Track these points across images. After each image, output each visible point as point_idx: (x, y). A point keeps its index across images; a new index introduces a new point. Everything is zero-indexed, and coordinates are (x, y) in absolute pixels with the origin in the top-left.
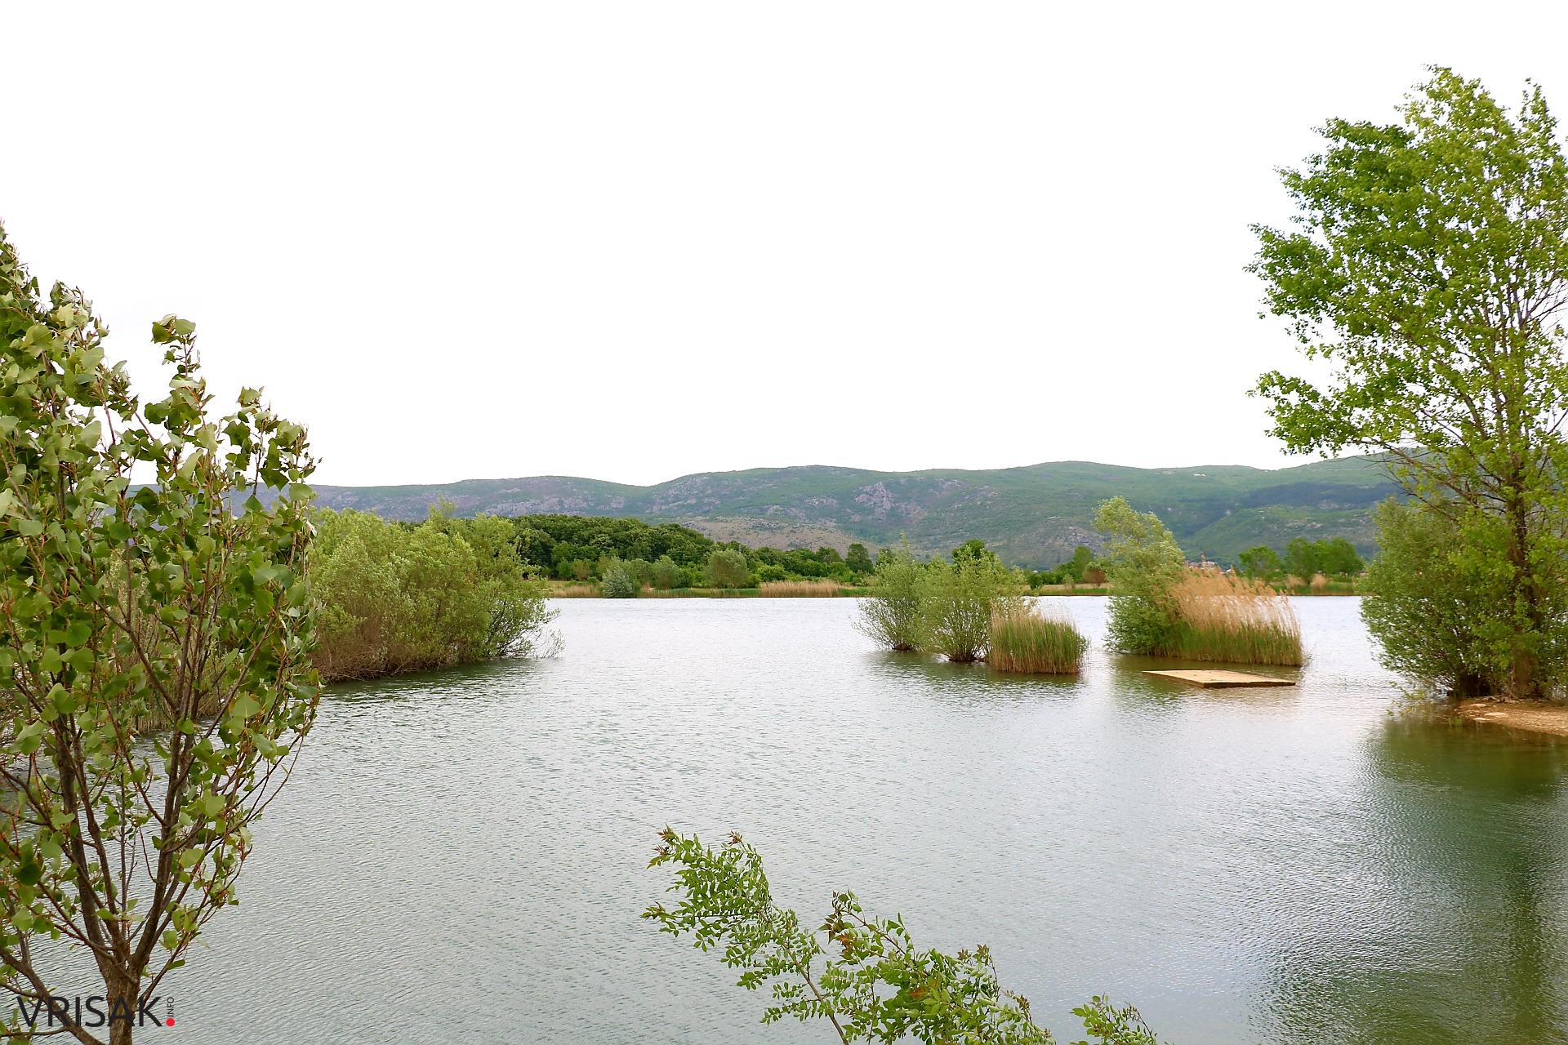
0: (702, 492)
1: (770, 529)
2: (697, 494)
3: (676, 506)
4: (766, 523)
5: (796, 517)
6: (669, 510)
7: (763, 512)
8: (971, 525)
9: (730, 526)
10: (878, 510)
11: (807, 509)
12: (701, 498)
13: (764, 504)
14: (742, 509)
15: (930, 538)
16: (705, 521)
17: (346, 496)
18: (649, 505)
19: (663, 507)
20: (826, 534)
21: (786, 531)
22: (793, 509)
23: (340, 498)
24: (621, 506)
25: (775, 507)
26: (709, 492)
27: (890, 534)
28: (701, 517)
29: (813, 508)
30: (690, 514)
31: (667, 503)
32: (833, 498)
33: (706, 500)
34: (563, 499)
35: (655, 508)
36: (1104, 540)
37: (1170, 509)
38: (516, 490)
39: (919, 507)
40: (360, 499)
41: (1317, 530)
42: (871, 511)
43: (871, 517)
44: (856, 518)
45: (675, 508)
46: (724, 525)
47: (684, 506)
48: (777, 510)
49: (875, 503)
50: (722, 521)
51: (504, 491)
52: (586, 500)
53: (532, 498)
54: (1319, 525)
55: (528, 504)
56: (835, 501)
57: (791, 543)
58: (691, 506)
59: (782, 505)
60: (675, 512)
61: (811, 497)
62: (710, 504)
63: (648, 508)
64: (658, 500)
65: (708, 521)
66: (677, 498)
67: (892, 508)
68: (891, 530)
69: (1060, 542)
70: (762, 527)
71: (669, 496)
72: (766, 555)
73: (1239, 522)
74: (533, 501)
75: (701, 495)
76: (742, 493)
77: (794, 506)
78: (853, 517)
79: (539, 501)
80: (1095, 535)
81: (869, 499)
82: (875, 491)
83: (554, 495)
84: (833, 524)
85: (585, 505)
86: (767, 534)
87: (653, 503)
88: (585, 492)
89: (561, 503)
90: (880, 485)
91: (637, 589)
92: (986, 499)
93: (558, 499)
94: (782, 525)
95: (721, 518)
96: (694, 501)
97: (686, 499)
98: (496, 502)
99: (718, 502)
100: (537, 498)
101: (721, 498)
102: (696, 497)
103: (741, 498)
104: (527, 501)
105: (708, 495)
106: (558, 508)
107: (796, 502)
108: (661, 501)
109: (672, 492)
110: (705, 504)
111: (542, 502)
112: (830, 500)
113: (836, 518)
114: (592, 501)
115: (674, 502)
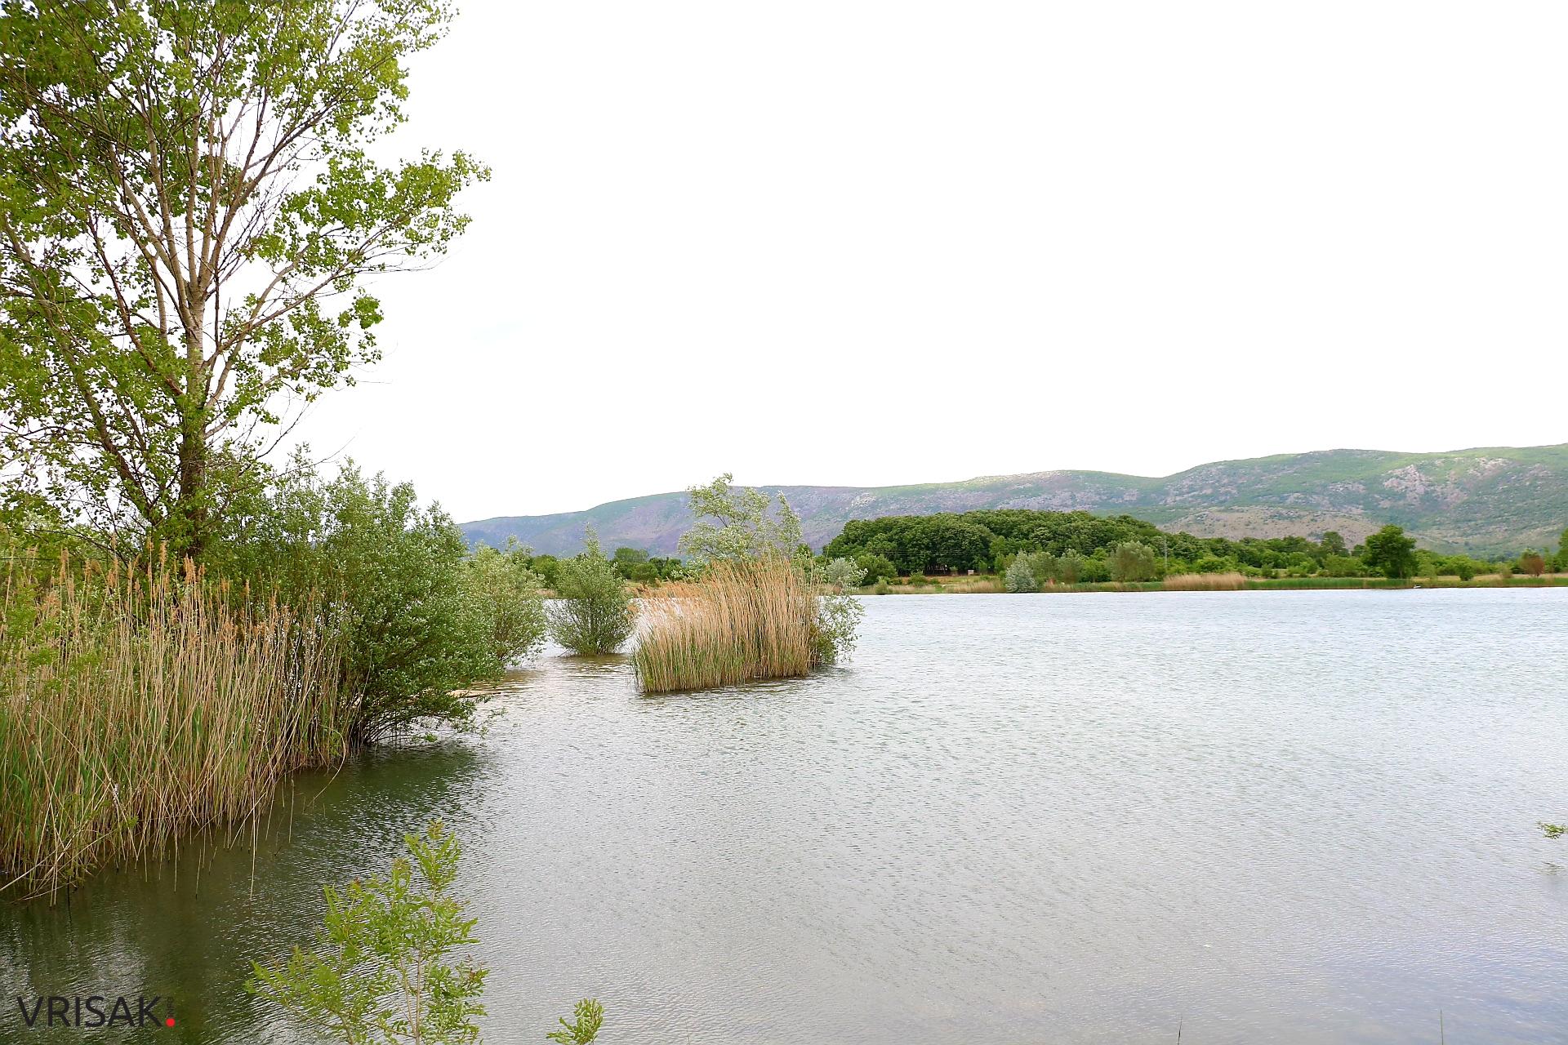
0: (1217, 481)
1: (1289, 517)
2: (1213, 483)
3: (1192, 497)
4: (1284, 512)
5: (1318, 505)
6: (1183, 501)
7: (1283, 499)
9: (1246, 516)
10: (1409, 494)
11: (1330, 495)
12: (1216, 487)
13: (1284, 492)
14: (1260, 498)
15: (1470, 524)
16: (1219, 511)
18: (1163, 497)
19: (1178, 498)
20: (1350, 522)
21: (1306, 520)
22: (1315, 496)
24: (1134, 499)
25: (1296, 495)
26: (1226, 481)
27: (1424, 520)
28: (1216, 508)
29: (1336, 495)
30: (1205, 504)
31: (1181, 494)
32: (1360, 483)
33: (1222, 490)
34: (1075, 493)
35: (1169, 499)
38: (1028, 485)
39: (1457, 490)
42: (1403, 496)
43: (1401, 502)
44: (1386, 504)
45: (1190, 499)
46: (1240, 515)
47: (1199, 496)
48: (1298, 498)
49: (1406, 488)
50: (1238, 511)
51: (1016, 487)
52: (1098, 494)
53: (1043, 493)
55: (1040, 499)
56: (1362, 487)
57: (1312, 533)
58: (1206, 496)
59: (1304, 492)
60: (1189, 502)
61: (1335, 483)
62: (1226, 493)
63: (1161, 500)
64: (1172, 491)
65: (1224, 511)
66: (1191, 489)
67: (1427, 493)
68: (1425, 515)
70: (1280, 516)
71: (1183, 487)
72: (1219, 546)
74: (1045, 497)
75: (1217, 484)
76: (1260, 482)
77: (1316, 494)
78: (1381, 503)
79: (1051, 496)
81: (1399, 483)
82: (1406, 474)
83: (1066, 489)
84: (1360, 511)
85: (1097, 498)
86: (1286, 523)
87: (1167, 494)
88: (1098, 485)
89: (1073, 497)
90: (1411, 469)
91: (1040, 583)
92: (1537, 479)
93: (1069, 493)
94: (1302, 513)
95: (1236, 508)
96: (1209, 491)
97: (1201, 489)
98: (1009, 498)
99: (1234, 491)
100: (1050, 493)
101: (1238, 487)
102: (1211, 487)
103: (1259, 486)
104: (1040, 496)
105: (1225, 484)
106: (1070, 502)
107: (1319, 489)
108: (1175, 492)
109: (1186, 482)
110: (1222, 494)
111: (1054, 497)
112: (1356, 485)
113: (1363, 504)
114: (1104, 494)
115: (1188, 493)
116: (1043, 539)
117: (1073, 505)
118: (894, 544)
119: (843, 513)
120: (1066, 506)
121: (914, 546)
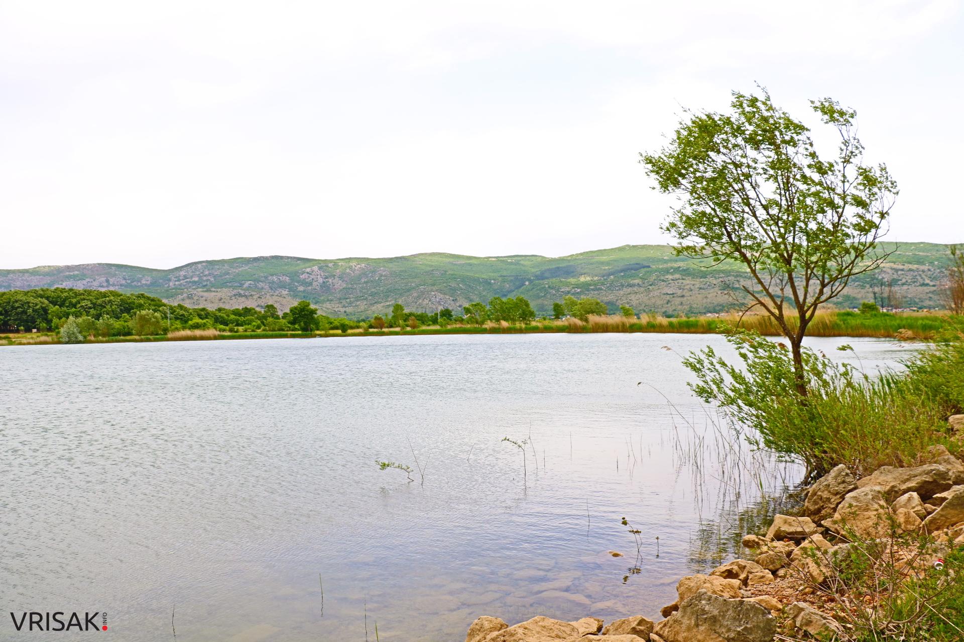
0: (202, 273)
1: (246, 296)
2: (199, 274)
3: (185, 282)
4: (242, 292)
5: (263, 288)
6: (180, 285)
7: (241, 285)
8: (372, 292)
9: (219, 295)
10: (315, 283)
11: (270, 283)
12: (202, 277)
13: (242, 281)
14: (228, 284)
15: (347, 300)
16: (203, 291)
18: (167, 282)
19: (177, 283)
20: (281, 299)
21: (255, 297)
22: (260, 283)
24: (148, 283)
25: (249, 282)
26: (207, 273)
27: (322, 298)
29: (273, 282)
30: (194, 287)
31: (179, 280)
32: (287, 276)
33: (205, 278)
34: (109, 279)
35: (171, 284)
36: (453, 300)
37: (492, 281)
38: (76, 272)
39: (340, 281)
41: (578, 293)
42: (311, 284)
43: (310, 288)
44: (301, 288)
46: (216, 294)
47: (190, 282)
48: (250, 284)
49: (313, 279)
50: (214, 291)
51: (67, 273)
52: (125, 279)
53: (87, 278)
54: (579, 290)
55: (85, 282)
56: (288, 278)
57: (259, 305)
58: (195, 282)
59: (254, 281)
60: (184, 286)
61: (272, 275)
62: (207, 280)
64: (173, 278)
65: (206, 291)
66: (185, 277)
67: (324, 282)
68: (323, 295)
69: (426, 301)
70: (240, 295)
71: (180, 276)
73: (533, 288)
74: (88, 280)
75: (201, 275)
76: (228, 274)
77: (261, 281)
78: (299, 288)
79: (92, 280)
80: (448, 297)
81: (309, 277)
82: (313, 271)
83: (103, 276)
84: (286, 292)
85: (124, 282)
86: (243, 299)
87: (169, 280)
88: (124, 274)
89: (107, 281)
90: (316, 268)
92: (381, 276)
93: (105, 279)
94: (253, 293)
95: (213, 289)
96: (196, 279)
97: (192, 277)
99: (212, 280)
100: (91, 278)
101: (214, 277)
102: (198, 276)
103: (227, 276)
104: (85, 280)
105: (206, 275)
106: (105, 284)
107: (263, 279)
108: (175, 279)
109: (182, 273)
110: (205, 281)
111: (94, 280)
112: (285, 277)
113: (288, 288)
114: (129, 279)
115: (183, 279)
116: (86, 308)
117: (107, 286)
120: (102, 286)
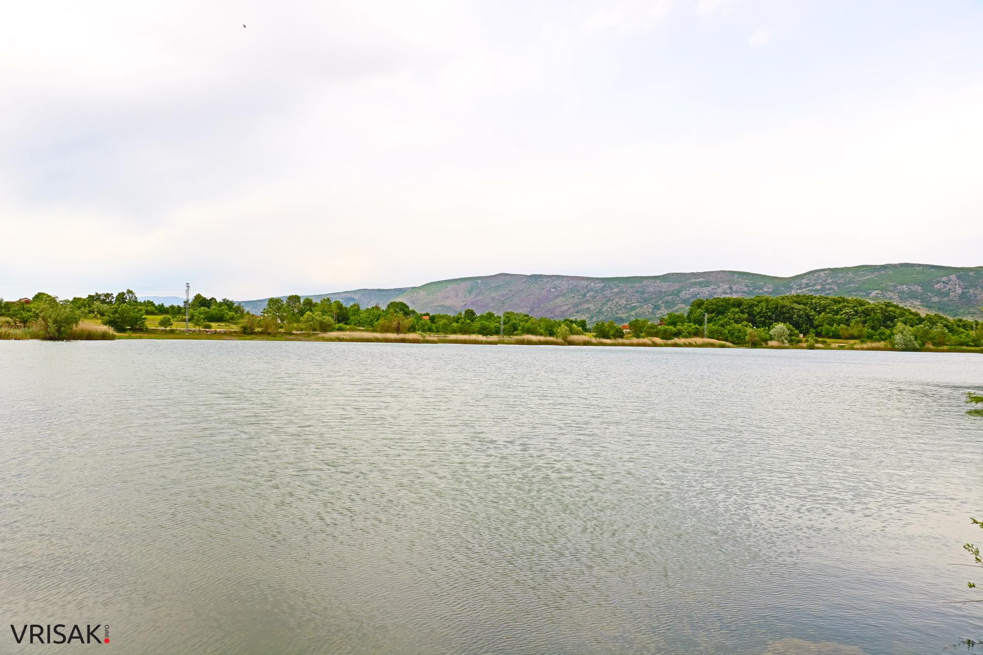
0: (824, 281)
2: (821, 282)
3: (808, 290)
5: (892, 298)
6: (802, 293)
7: (868, 294)
10: (952, 294)
11: (899, 293)
12: (824, 285)
13: (869, 290)
14: (853, 293)
17: (597, 283)
18: (789, 290)
19: (799, 291)
22: (889, 293)
23: (592, 284)
24: (770, 290)
25: (876, 291)
26: (830, 281)
27: (962, 310)
29: (903, 292)
31: (801, 288)
32: (919, 285)
33: (828, 287)
34: (732, 286)
35: (793, 292)
38: (702, 279)
40: (605, 285)
42: (947, 295)
43: (946, 299)
44: (935, 299)
47: (812, 290)
48: (878, 294)
49: (949, 289)
51: (694, 280)
52: (747, 286)
53: (711, 285)
55: (709, 289)
56: (920, 288)
58: (817, 290)
59: (881, 290)
61: (902, 284)
62: (830, 289)
63: (788, 292)
64: (795, 286)
66: (807, 285)
67: (963, 293)
71: (802, 283)
74: (712, 287)
75: (824, 283)
76: (853, 282)
77: (889, 291)
78: (933, 298)
79: (716, 287)
81: (945, 286)
82: (950, 281)
83: (727, 283)
84: (919, 304)
85: (746, 289)
87: (792, 287)
88: (747, 281)
89: (731, 288)
90: (953, 276)
93: (729, 285)
96: (819, 287)
97: (814, 286)
98: (689, 287)
99: (836, 288)
100: (715, 285)
101: (837, 285)
102: (820, 285)
103: (852, 285)
104: (709, 286)
105: (829, 283)
106: (728, 291)
107: (891, 288)
108: (797, 287)
109: (804, 281)
110: (828, 289)
111: (718, 287)
112: (916, 287)
113: (921, 299)
114: (751, 287)
115: (805, 288)
116: (850, 315)
117: (730, 293)
118: (746, 316)
119: (583, 293)
120: (726, 293)
121: (761, 317)
